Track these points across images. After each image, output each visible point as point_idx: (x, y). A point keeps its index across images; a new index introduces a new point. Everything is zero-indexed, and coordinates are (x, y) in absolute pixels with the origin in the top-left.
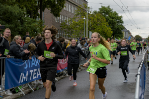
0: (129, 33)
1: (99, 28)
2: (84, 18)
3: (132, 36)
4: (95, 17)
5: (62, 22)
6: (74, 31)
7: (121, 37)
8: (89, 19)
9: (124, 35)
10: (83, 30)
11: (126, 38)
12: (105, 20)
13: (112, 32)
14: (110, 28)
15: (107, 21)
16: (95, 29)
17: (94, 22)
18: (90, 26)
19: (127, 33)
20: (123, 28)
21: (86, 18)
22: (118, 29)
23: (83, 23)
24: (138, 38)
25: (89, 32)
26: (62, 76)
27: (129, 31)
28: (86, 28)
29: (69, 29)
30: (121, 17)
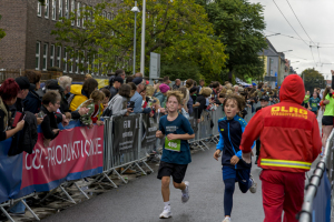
0: (284, 61)
1: (183, 43)
2: (135, 9)
3: (292, 71)
4: (170, 6)
5: (58, 16)
6: (100, 51)
7: (257, 73)
8: (152, 12)
9: (266, 68)
10: (127, 46)
11: (274, 79)
12: (205, 16)
13: (225, 57)
14: (220, 44)
15: (211, 18)
16: (168, 44)
17: (168, 23)
18: (151, 35)
19: (276, 61)
20: (264, 44)
21: (140, 8)
22: (247, 47)
23: (131, 25)
24: (312, 80)
25: (147, 54)
26: (55, 204)
27: (282, 54)
28: (139, 40)
29: (83, 41)
30: (258, 7)
